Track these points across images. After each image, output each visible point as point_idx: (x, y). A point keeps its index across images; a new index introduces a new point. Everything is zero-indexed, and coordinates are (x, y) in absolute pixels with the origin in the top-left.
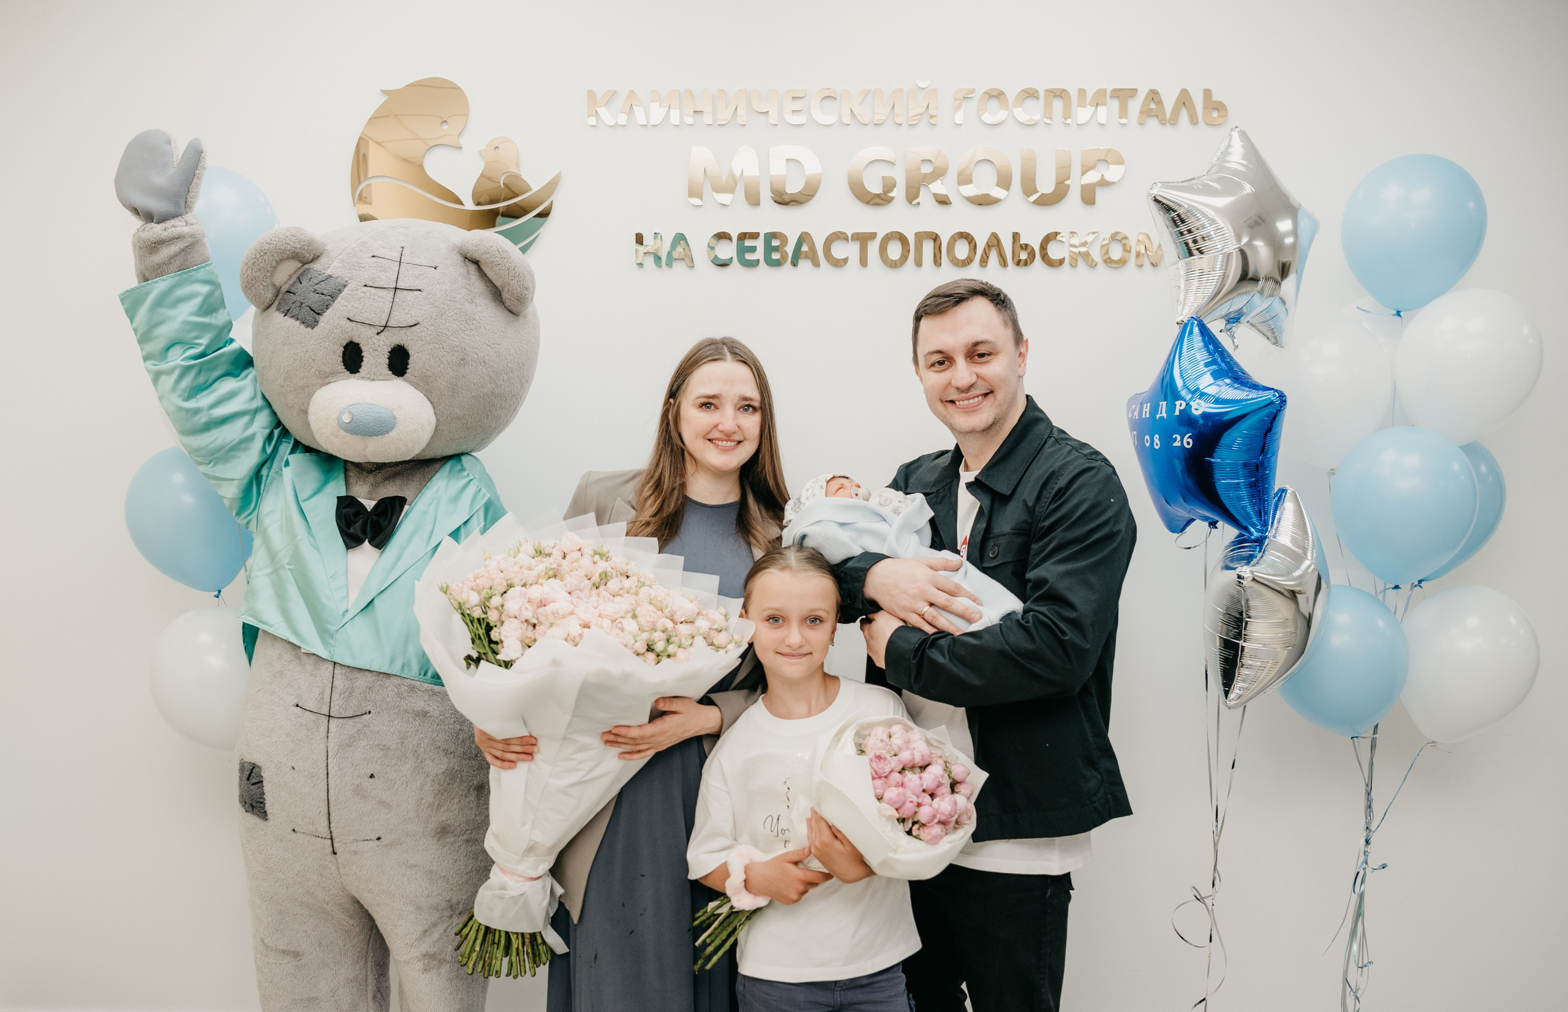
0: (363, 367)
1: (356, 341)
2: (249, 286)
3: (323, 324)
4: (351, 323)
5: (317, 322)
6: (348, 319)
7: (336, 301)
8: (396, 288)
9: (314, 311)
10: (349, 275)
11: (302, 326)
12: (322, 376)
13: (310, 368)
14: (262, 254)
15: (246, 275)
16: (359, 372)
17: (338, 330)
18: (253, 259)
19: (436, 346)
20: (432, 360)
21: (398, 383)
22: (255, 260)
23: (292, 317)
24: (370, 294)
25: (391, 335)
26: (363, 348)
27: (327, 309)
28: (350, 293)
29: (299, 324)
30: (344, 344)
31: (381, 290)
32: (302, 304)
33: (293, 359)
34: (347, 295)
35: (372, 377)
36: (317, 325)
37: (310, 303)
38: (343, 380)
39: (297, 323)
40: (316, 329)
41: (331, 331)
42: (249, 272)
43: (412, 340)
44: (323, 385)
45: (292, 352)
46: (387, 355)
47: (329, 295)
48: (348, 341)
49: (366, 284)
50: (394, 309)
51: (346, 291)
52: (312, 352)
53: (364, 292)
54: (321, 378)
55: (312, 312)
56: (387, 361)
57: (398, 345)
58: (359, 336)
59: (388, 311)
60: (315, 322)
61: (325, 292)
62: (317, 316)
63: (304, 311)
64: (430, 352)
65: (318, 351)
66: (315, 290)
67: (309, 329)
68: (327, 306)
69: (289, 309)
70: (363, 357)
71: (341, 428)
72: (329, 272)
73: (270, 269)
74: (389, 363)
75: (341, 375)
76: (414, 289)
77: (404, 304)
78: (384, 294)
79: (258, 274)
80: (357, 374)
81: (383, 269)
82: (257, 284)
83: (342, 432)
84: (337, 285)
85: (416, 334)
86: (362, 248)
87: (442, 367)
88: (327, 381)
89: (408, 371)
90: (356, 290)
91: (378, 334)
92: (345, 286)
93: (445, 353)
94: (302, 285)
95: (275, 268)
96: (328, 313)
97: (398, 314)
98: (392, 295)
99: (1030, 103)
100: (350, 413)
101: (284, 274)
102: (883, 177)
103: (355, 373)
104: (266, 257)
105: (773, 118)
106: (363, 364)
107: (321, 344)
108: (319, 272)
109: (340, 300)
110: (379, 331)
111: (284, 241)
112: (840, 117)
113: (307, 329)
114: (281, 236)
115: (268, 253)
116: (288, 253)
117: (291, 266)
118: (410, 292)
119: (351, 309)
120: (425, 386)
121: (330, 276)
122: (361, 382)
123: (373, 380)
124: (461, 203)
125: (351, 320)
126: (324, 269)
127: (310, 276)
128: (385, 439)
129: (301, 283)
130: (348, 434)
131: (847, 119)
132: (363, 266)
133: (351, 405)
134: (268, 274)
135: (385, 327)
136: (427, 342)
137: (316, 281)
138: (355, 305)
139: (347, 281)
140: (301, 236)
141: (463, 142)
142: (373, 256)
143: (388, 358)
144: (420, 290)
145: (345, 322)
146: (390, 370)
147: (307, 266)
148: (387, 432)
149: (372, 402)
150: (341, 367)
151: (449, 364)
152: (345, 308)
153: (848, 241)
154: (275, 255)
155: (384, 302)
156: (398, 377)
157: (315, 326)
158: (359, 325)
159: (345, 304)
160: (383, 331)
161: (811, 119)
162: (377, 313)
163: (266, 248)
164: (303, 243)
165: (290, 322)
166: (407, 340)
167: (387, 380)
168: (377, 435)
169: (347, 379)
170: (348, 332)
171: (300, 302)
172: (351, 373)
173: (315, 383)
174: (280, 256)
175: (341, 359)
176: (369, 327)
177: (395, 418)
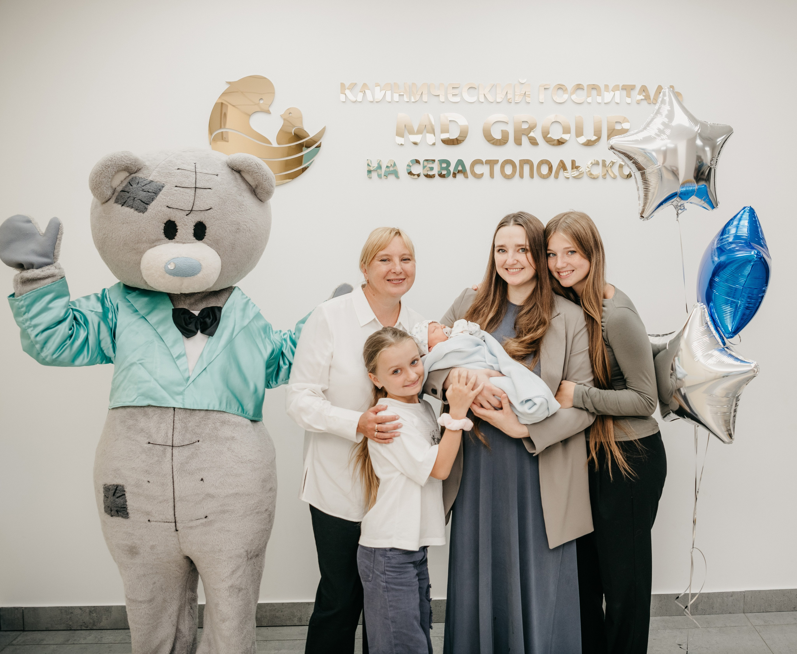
0: (177, 235)
1: (173, 219)
2: (97, 188)
3: (151, 210)
4: (170, 209)
5: (146, 209)
6: (167, 206)
7: (158, 196)
8: (196, 188)
9: (144, 202)
10: (164, 180)
11: (136, 212)
12: (150, 242)
13: (142, 237)
14: (107, 167)
15: (95, 181)
16: (174, 238)
17: (161, 214)
18: (100, 171)
19: (223, 221)
20: (220, 230)
21: (199, 244)
22: (102, 171)
23: (128, 206)
24: (180, 192)
25: (195, 216)
26: (177, 224)
27: (153, 201)
28: (167, 191)
29: (133, 211)
30: (165, 222)
31: (186, 189)
32: (135, 198)
33: (130, 232)
34: (165, 192)
35: (183, 242)
36: (146, 211)
37: (140, 197)
38: (165, 243)
39: (132, 210)
40: (146, 213)
41: (157, 214)
42: (97, 179)
43: (208, 218)
44: (151, 248)
45: (129, 228)
46: (193, 228)
47: (153, 193)
48: (168, 220)
49: (176, 185)
50: (196, 200)
51: (164, 190)
52: (144, 227)
53: (176, 191)
54: (150, 243)
55: (143, 203)
56: (193, 231)
57: (199, 222)
58: (175, 217)
59: (192, 201)
60: (145, 209)
61: (150, 191)
62: (146, 206)
63: (137, 202)
64: (219, 225)
65: (148, 227)
66: (143, 190)
67: (141, 214)
68: (152, 199)
69: (126, 202)
70: (177, 229)
71: (167, 273)
72: (150, 178)
73: (111, 177)
74: (194, 232)
75: (163, 241)
76: (206, 188)
77: (202, 197)
78: (189, 191)
79: (104, 180)
80: (174, 240)
81: (186, 176)
82: (102, 186)
83: (167, 275)
84: (158, 186)
85: (210, 214)
86: (170, 164)
87: (226, 234)
88: (154, 245)
89: (205, 237)
90: (171, 189)
91: (187, 215)
92: (163, 187)
93: (228, 225)
94: (133, 187)
95: (113, 176)
96: (153, 203)
97: (199, 203)
98: (194, 192)
99: (580, 92)
100: (174, 263)
101: (119, 180)
102: (502, 131)
103: (172, 239)
104: (109, 169)
105: (442, 99)
106: (178, 234)
107: (150, 222)
108: (144, 179)
109: (161, 195)
110: (188, 213)
111: (120, 159)
112: (478, 98)
113: (140, 214)
114: (119, 156)
115: (111, 167)
116: (123, 167)
117: (124, 175)
118: (204, 190)
119: (169, 200)
120: (216, 245)
121: (152, 181)
122: (176, 244)
123: (184, 243)
124: (271, 144)
125: (169, 207)
126: (147, 177)
127: (137, 181)
128: (195, 278)
129: (132, 186)
130: (172, 276)
131: (482, 99)
132: (173, 174)
133: (173, 259)
134: (110, 180)
135: (191, 211)
136: (217, 219)
137: (143, 184)
138: (171, 198)
139: (164, 184)
140: (131, 157)
141: (271, 110)
142: (178, 169)
143: (194, 230)
144: (210, 189)
145: (165, 209)
146: (194, 237)
147: (133, 175)
148: (196, 274)
149: (186, 256)
150: (163, 236)
151: (230, 232)
152: (164, 200)
153: (483, 164)
154: (115, 168)
155: (189, 196)
156: (199, 240)
157: (145, 212)
158: (174, 210)
159: (164, 198)
160: (190, 213)
161: (462, 99)
162: (186, 202)
163: (109, 164)
164: (132, 161)
165: (126, 209)
166: (205, 218)
167: (193, 243)
168: (190, 276)
169: (167, 243)
170: (168, 215)
171: (133, 197)
172: (170, 239)
173: (145, 247)
174: (118, 168)
175: (163, 231)
176: (181, 211)
177: (201, 265)
